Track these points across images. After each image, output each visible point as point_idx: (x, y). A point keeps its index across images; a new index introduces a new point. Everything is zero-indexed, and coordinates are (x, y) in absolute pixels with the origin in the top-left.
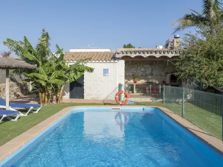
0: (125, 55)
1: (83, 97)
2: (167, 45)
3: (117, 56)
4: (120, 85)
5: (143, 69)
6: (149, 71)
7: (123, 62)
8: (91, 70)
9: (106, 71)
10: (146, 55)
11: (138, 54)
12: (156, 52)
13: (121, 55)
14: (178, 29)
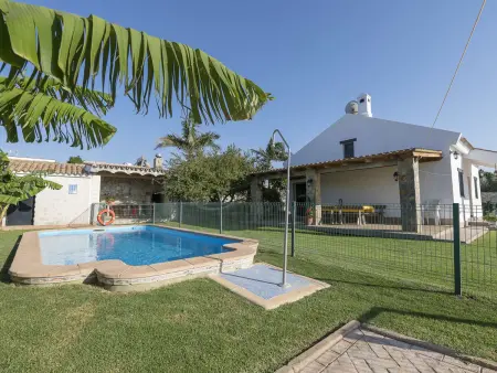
0: (103, 169)
1: (32, 223)
2: (139, 164)
3: (92, 170)
4: (93, 205)
5: (118, 188)
6: (126, 190)
7: (98, 178)
8: (56, 187)
9: (73, 188)
10: (114, 171)
11: (119, 170)
12: (126, 168)
13: (98, 169)
14: (160, 146)
